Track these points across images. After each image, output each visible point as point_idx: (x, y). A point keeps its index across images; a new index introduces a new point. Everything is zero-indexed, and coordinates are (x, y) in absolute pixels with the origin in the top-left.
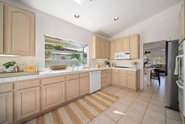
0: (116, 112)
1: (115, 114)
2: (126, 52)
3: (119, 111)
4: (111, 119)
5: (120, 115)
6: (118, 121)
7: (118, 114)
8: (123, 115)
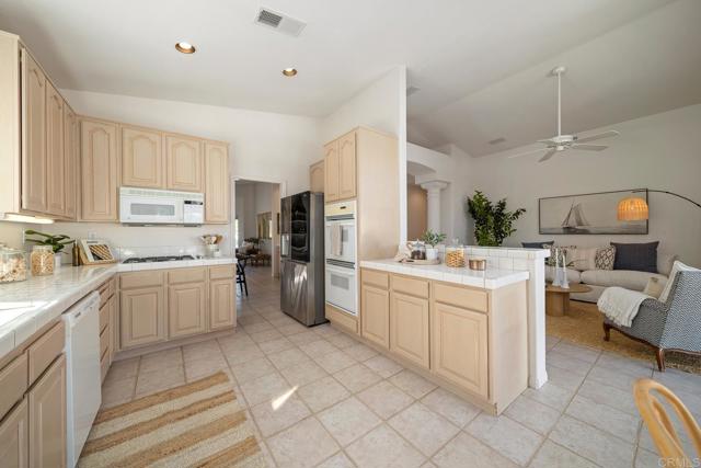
0: (277, 404)
1: (283, 408)
2: (188, 196)
3: (277, 396)
4: (295, 424)
5: (292, 397)
6: (309, 409)
7: (288, 401)
8: (296, 392)
